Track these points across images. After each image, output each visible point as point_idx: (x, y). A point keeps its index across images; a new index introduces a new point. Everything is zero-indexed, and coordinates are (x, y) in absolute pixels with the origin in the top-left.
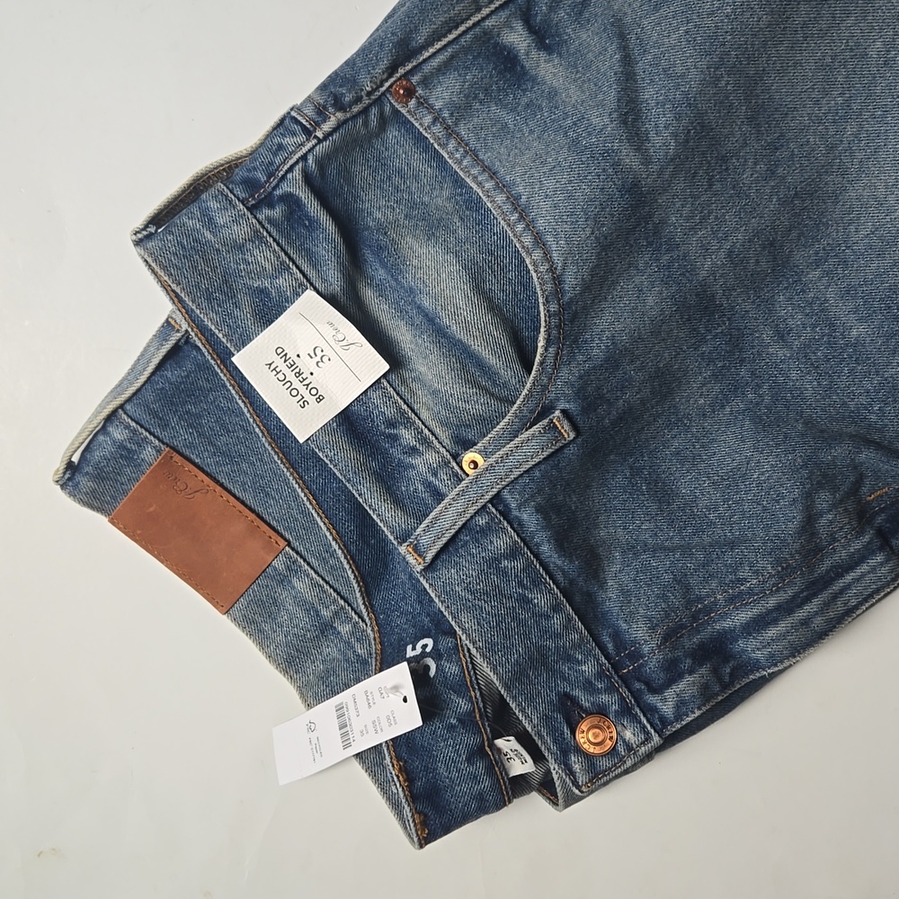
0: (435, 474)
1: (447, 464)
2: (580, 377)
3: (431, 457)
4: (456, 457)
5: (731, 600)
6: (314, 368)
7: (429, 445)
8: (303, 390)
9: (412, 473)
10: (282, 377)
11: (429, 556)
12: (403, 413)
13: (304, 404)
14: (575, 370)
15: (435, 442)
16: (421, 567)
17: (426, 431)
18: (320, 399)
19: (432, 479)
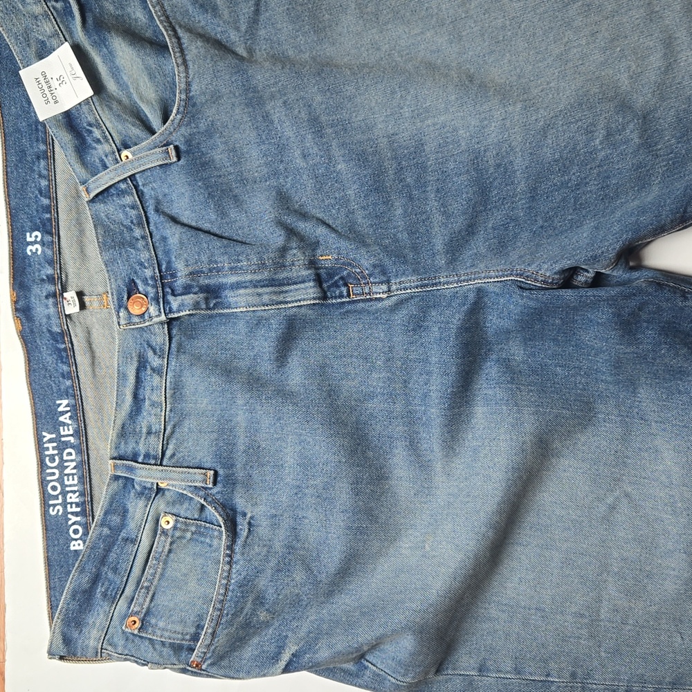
0: (106, 156)
1: (114, 153)
2: (190, 135)
3: (107, 148)
4: (119, 151)
5: (231, 269)
6: (57, 86)
7: (107, 141)
8: (49, 95)
9: (94, 152)
10: (40, 86)
11: (92, 195)
12: (97, 120)
13: (47, 102)
14: (188, 130)
15: (111, 140)
16: (87, 200)
17: (107, 133)
18: (56, 102)
19: (104, 158)
